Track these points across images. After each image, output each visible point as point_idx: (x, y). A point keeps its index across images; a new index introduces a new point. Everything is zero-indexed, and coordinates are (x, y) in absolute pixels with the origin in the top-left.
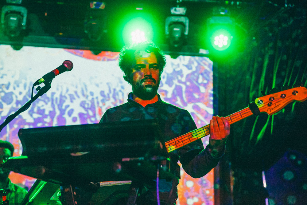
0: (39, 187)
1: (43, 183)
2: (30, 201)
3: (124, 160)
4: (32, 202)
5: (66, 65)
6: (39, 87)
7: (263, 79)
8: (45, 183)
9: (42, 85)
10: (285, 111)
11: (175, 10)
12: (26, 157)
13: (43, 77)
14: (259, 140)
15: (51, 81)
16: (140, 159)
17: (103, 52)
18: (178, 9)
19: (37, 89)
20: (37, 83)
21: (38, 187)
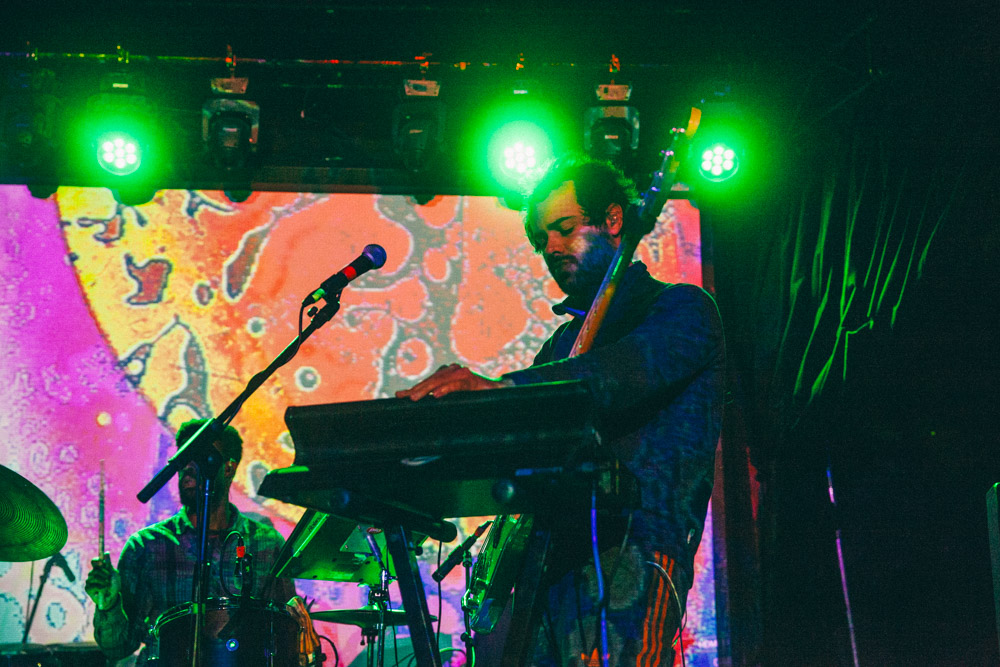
0: (315, 524)
1: (321, 518)
2: (296, 554)
3: (518, 473)
4: (300, 556)
5: (370, 256)
6: (315, 309)
7: (820, 249)
8: (326, 515)
9: (321, 304)
10: (874, 326)
11: (606, 91)
12: (304, 469)
13: (323, 286)
14: (816, 395)
15: (340, 293)
16: (555, 470)
17: (436, 198)
18: (612, 87)
19: (310, 314)
20: (309, 300)
21: (311, 524)
